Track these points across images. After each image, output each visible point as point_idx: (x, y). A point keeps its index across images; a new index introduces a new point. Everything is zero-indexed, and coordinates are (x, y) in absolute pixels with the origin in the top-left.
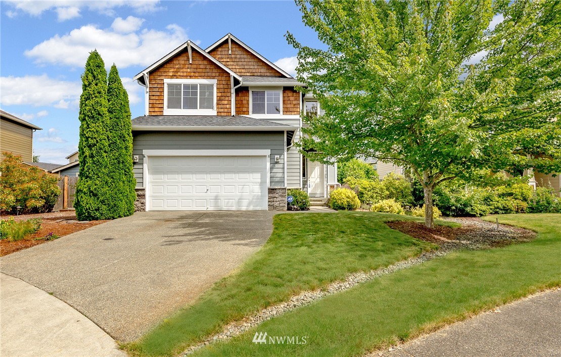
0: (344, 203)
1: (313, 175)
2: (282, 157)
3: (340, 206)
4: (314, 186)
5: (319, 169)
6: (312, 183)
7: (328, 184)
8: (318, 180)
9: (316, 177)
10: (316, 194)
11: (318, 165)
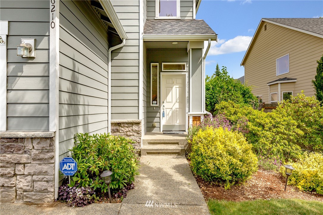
0: (222, 169)
1: (169, 98)
2: (43, 44)
3: (212, 175)
4: (170, 114)
5: (178, 89)
6: (168, 110)
7: (191, 113)
8: (177, 106)
9: (174, 101)
10: (174, 126)
11: (177, 84)
